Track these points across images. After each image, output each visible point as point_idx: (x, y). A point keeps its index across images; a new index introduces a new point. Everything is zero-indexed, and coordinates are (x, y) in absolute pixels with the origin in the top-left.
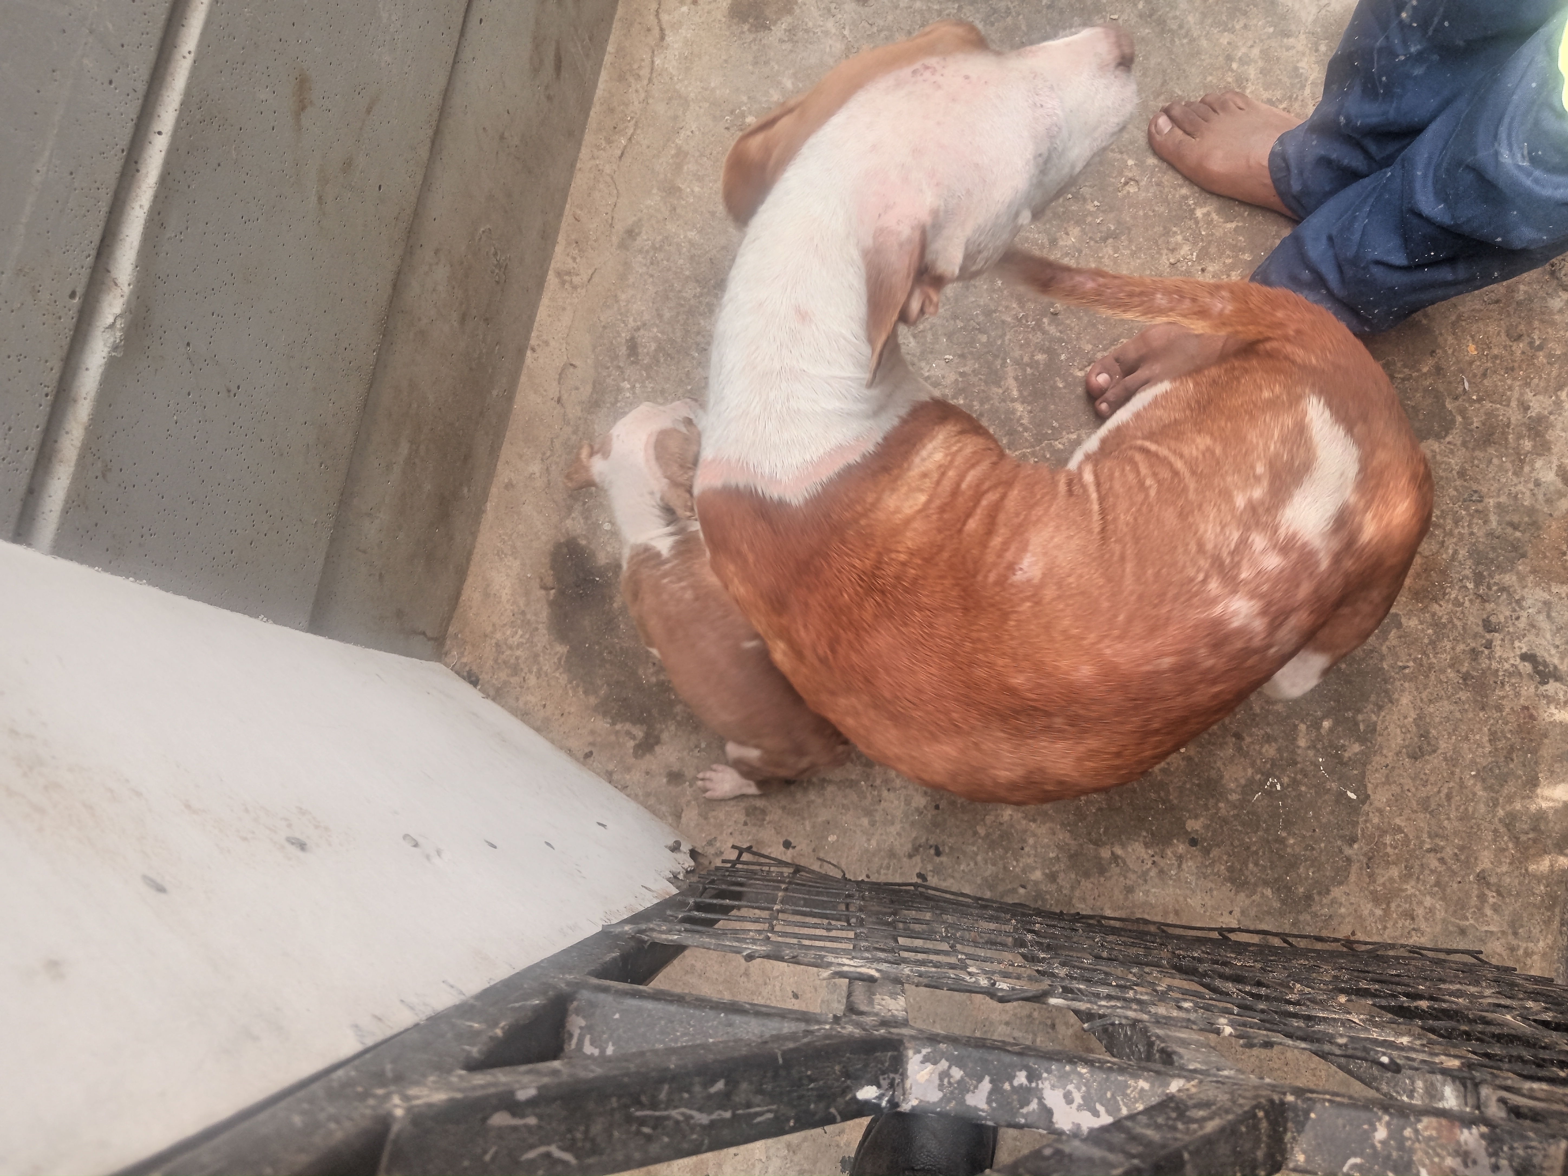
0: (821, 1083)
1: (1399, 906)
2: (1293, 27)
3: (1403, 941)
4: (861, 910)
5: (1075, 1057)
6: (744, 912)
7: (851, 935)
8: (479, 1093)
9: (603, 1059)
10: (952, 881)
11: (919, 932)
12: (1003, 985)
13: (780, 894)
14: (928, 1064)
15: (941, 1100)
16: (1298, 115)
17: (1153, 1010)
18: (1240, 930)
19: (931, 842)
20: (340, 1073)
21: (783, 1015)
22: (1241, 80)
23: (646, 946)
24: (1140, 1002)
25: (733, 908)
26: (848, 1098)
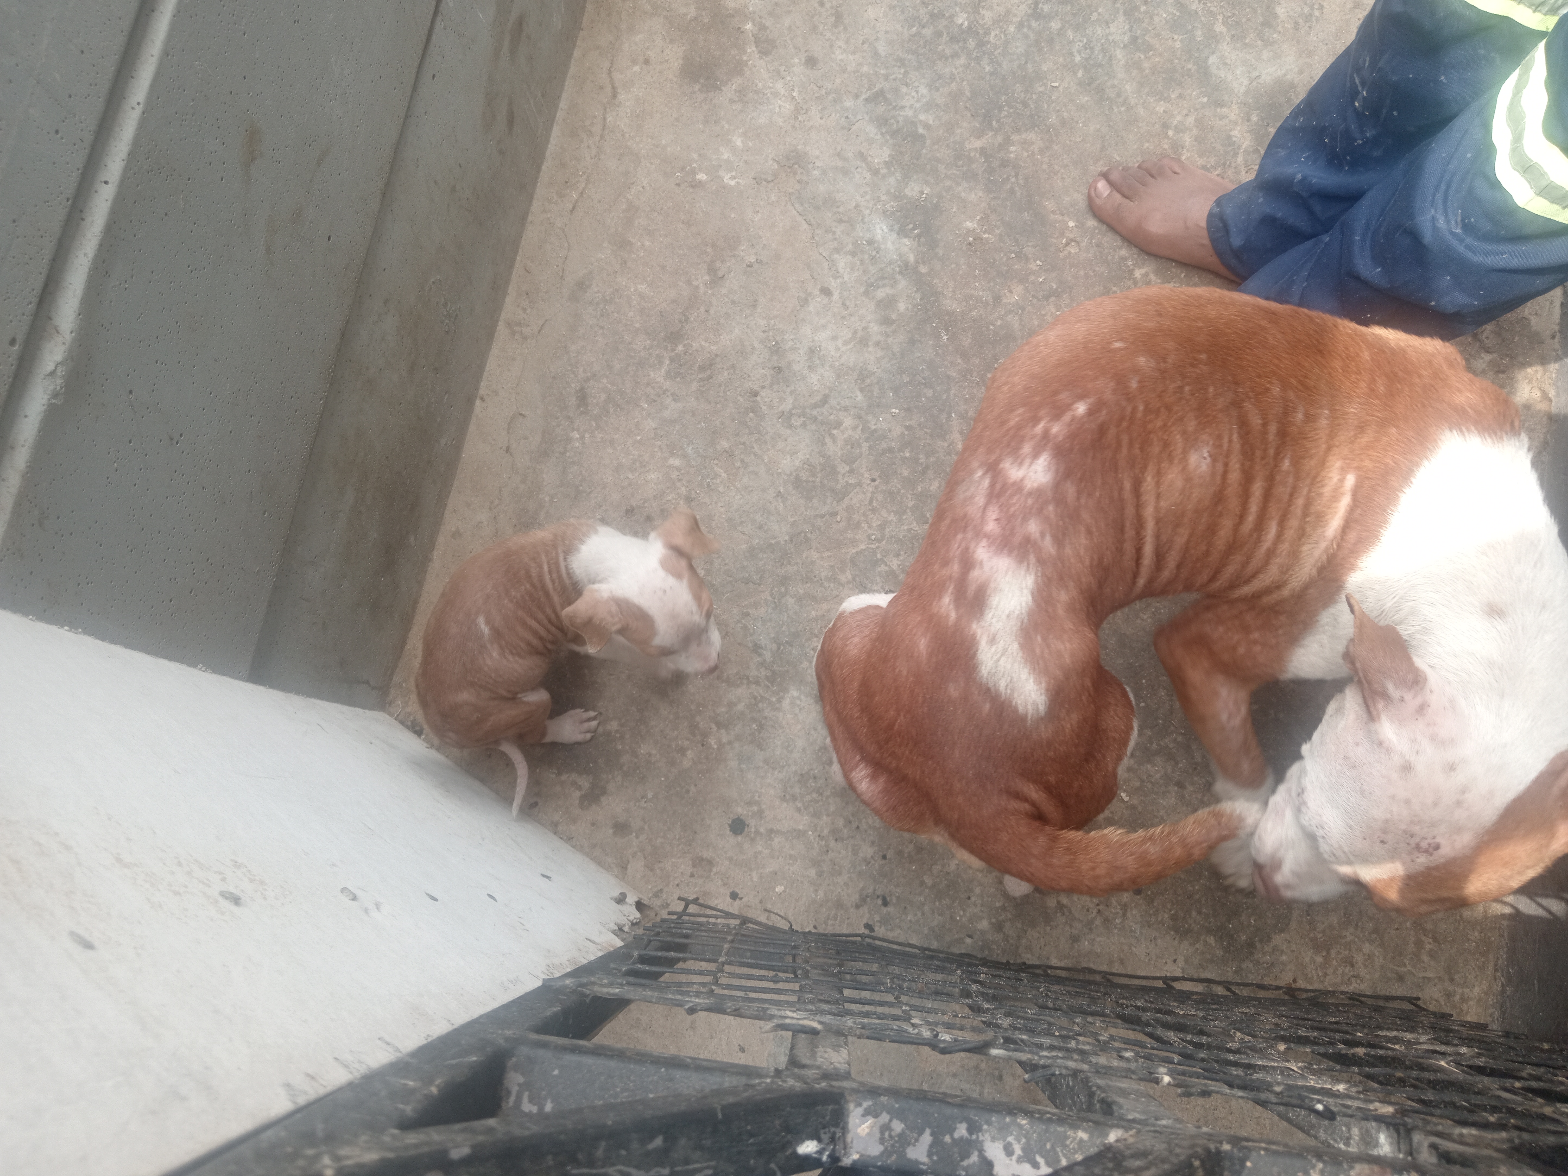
0: (761, 1138)
1: (1339, 953)
2: (1226, 98)
3: (1343, 988)
4: (807, 962)
5: (1015, 1108)
6: (691, 964)
7: (797, 987)
8: (412, 1152)
9: (542, 1116)
10: (899, 931)
11: (865, 984)
12: (945, 1037)
13: (726, 946)
14: (869, 1117)
15: (882, 1154)
16: (1231, 181)
17: (1094, 1059)
18: (1183, 979)
19: (878, 892)
20: (269, 1133)
21: (724, 1069)
22: (1177, 147)
23: (588, 1001)
24: (1082, 1052)
25: (679, 960)
26: (788, 1153)
